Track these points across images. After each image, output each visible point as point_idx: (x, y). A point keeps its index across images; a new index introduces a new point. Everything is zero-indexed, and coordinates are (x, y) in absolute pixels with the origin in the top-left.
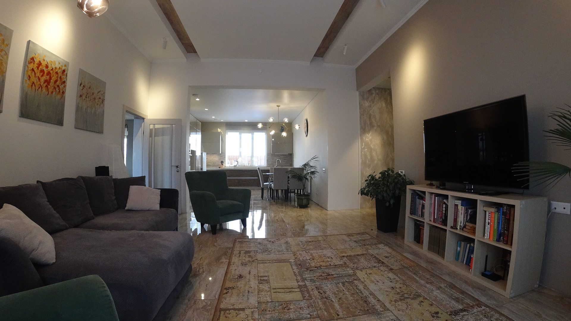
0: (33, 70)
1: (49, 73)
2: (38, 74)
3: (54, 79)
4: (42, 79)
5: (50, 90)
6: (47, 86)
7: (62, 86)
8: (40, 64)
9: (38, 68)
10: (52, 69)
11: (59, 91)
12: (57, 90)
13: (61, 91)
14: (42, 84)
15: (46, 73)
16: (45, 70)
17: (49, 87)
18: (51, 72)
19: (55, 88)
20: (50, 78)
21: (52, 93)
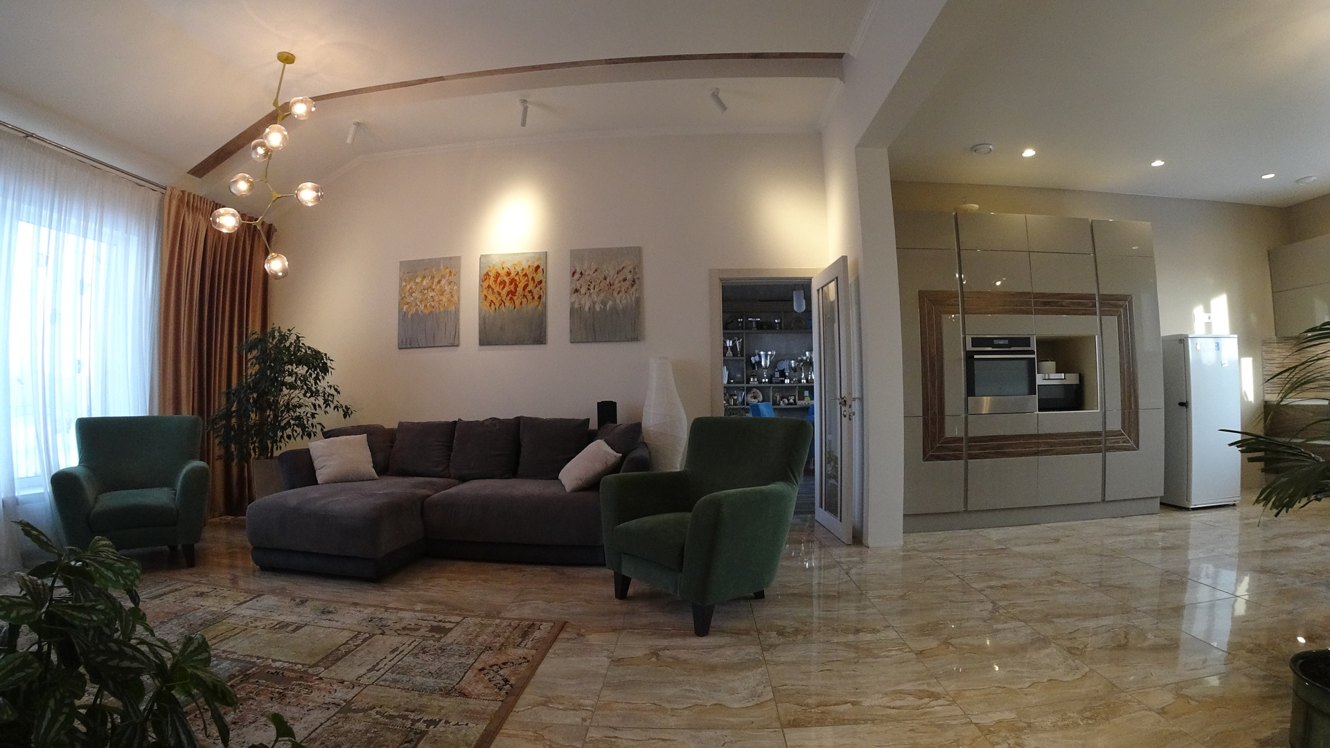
0: (489, 287)
1: (513, 281)
2: (497, 288)
3: (521, 286)
4: (504, 293)
5: (517, 303)
6: (511, 299)
7: (538, 289)
8: (498, 275)
9: (496, 281)
10: (518, 273)
11: (533, 298)
12: (529, 297)
13: (536, 297)
14: (504, 299)
15: (508, 283)
16: (507, 279)
17: (515, 298)
18: (517, 278)
19: (525, 296)
20: (516, 286)
21: (521, 303)
